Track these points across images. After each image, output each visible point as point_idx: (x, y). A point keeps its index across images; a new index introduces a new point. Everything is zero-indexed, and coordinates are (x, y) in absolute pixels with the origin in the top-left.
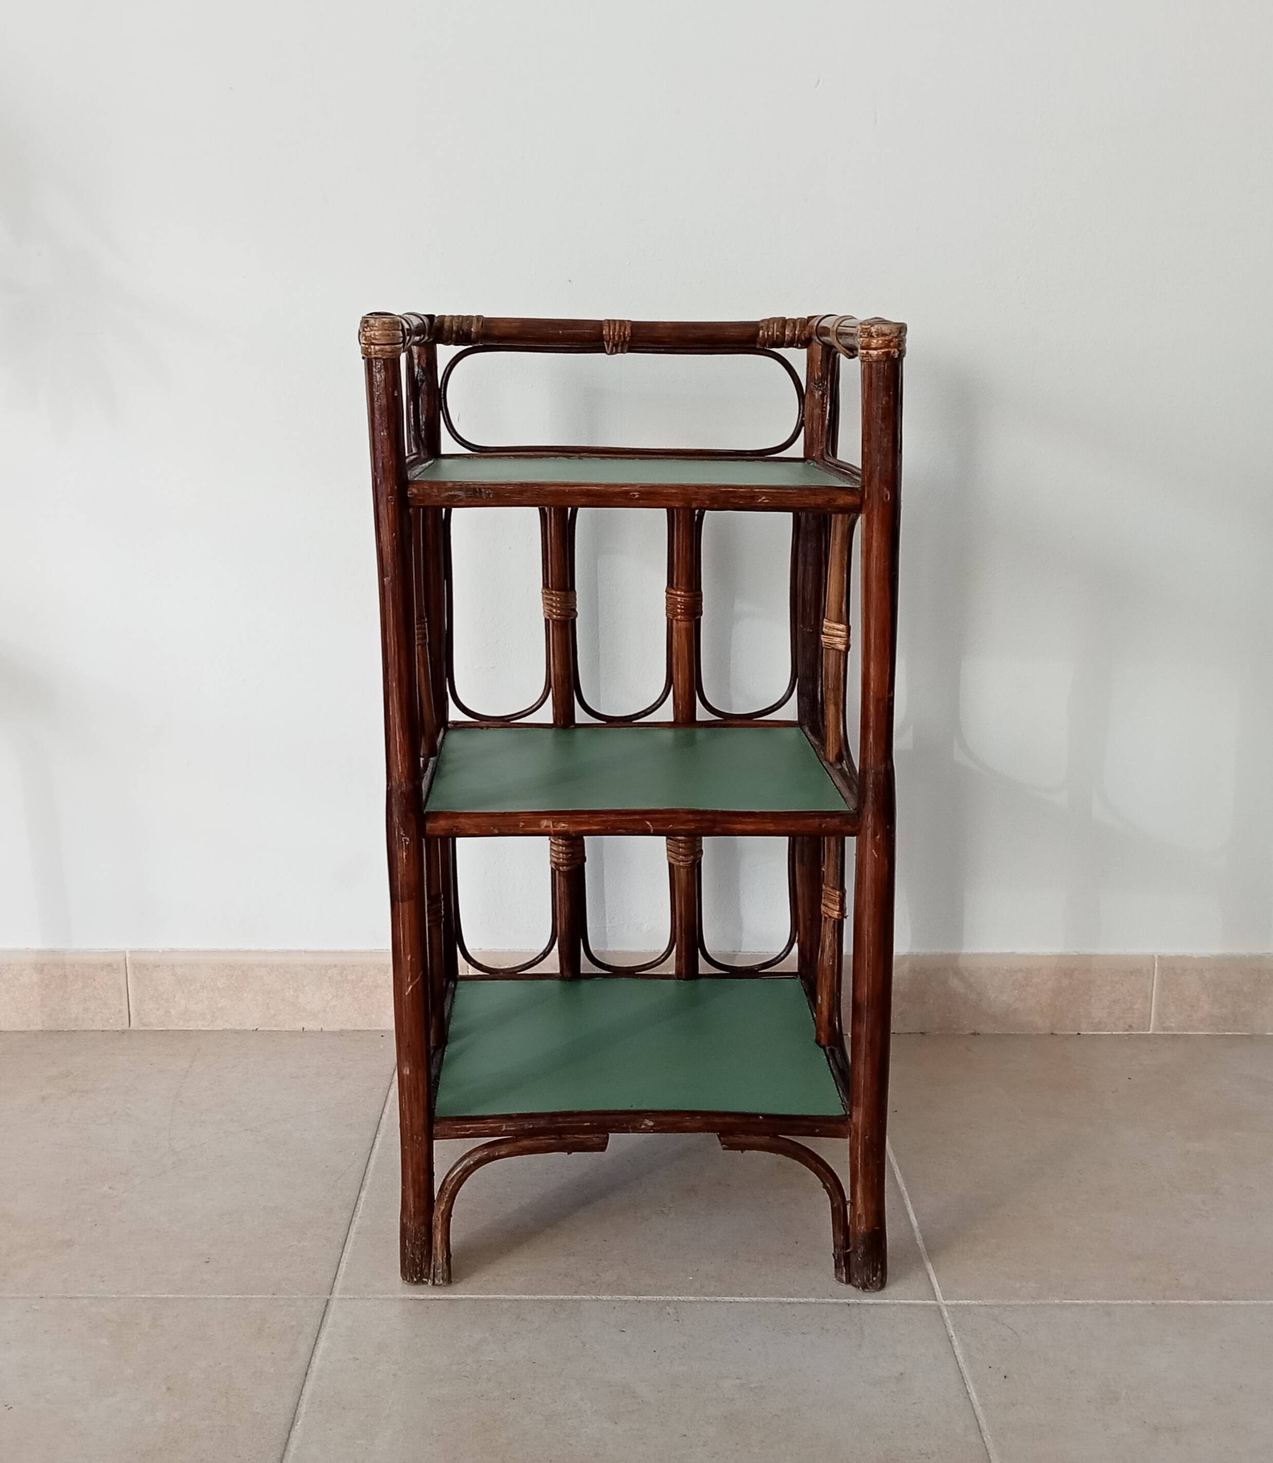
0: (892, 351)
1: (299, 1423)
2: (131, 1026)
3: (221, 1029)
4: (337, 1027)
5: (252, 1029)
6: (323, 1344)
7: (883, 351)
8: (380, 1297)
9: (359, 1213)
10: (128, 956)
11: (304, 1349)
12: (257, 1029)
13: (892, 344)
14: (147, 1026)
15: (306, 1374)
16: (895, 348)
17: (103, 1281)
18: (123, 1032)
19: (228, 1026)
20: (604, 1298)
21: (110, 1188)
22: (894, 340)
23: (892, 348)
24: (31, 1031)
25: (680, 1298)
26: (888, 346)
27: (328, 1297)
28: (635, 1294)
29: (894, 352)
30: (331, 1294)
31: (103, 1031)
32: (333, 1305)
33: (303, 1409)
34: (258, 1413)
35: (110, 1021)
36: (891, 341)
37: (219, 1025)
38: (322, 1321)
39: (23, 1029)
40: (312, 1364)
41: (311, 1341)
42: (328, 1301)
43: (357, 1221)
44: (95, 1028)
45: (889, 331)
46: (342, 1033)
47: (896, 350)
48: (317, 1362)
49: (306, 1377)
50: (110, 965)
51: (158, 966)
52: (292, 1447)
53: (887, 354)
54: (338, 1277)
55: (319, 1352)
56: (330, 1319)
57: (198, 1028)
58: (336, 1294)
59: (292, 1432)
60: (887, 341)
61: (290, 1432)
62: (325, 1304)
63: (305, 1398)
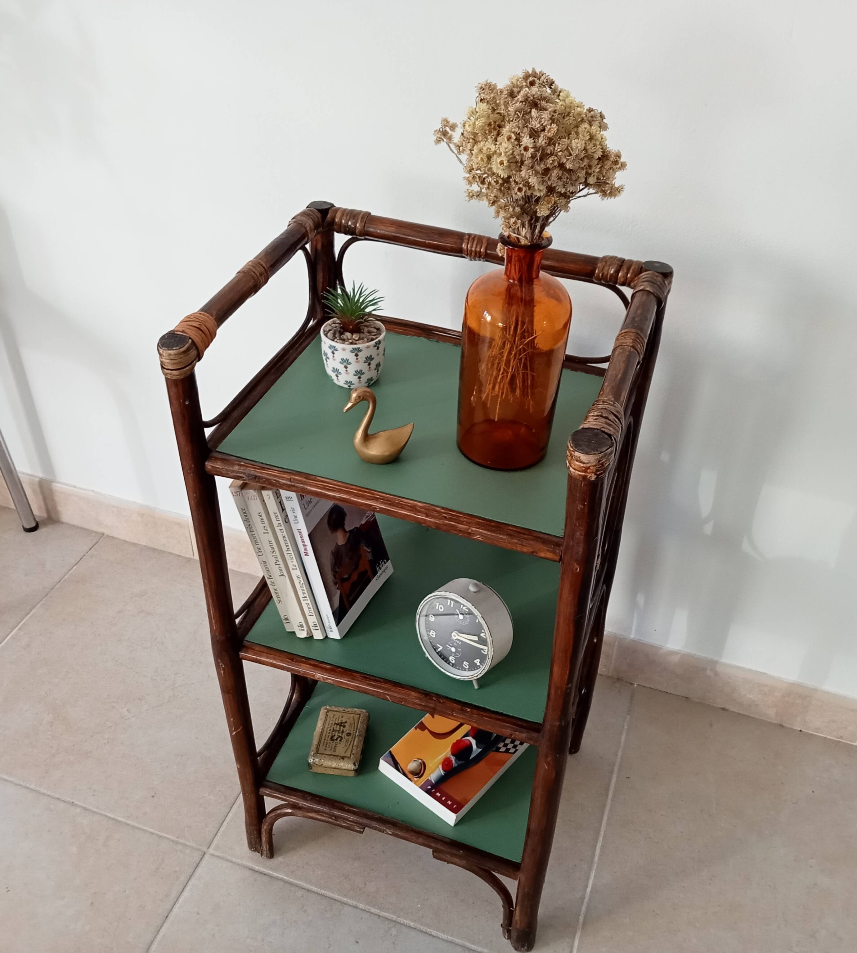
0: (589, 475)
2: (195, 557)
6: (186, 893)
7: (580, 473)
8: (234, 860)
11: (174, 895)
13: (588, 471)
15: (167, 917)
16: (592, 473)
17: (94, 795)
18: (190, 559)
20: (361, 905)
21: (128, 710)
22: (591, 468)
23: (589, 473)
24: (140, 545)
25: (406, 921)
26: (585, 471)
27: (206, 850)
29: (591, 476)
30: (209, 847)
31: (179, 556)
32: (207, 857)
35: (183, 551)
36: (589, 468)
38: (194, 872)
39: (136, 542)
41: (181, 888)
42: (205, 853)
44: (173, 554)
45: (587, 461)
47: (593, 474)
48: (175, 910)
49: (166, 919)
50: (181, 524)
53: (584, 477)
54: (218, 834)
55: (181, 900)
56: (199, 870)
58: (211, 851)
60: (584, 467)
62: (201, 857)
63: (159, 937)
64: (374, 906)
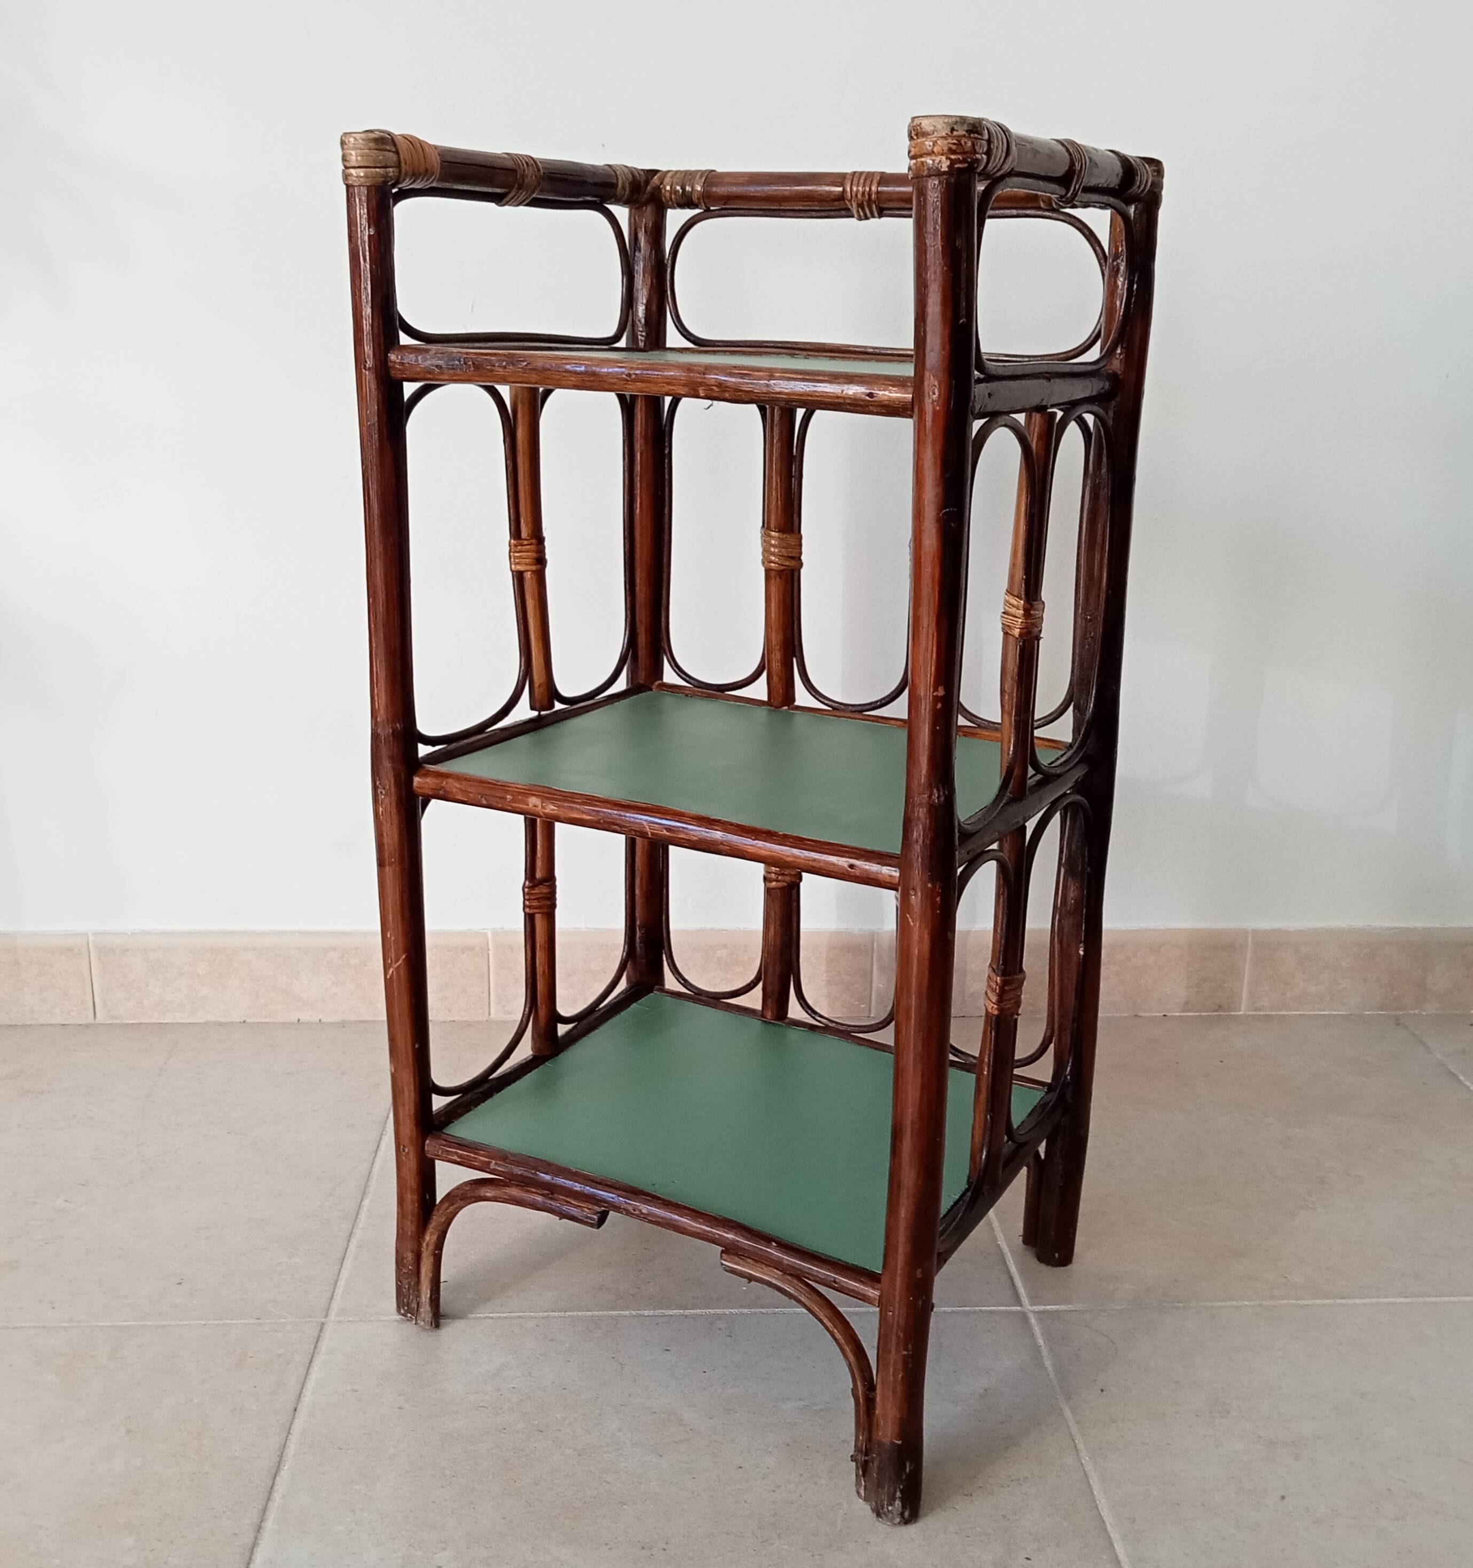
1: (286, 1468)
2: (97, 1019)
3: (202, 1021)
4: (338, 1018)
5: (239, 1021)
6: (316, 1374)
8: (384, 1318)
9: (361, 1223)
10: (91, 938)
11: (293, 1381)
12: (244, 1022)
14: (116, 1018)
15: (295, 1410)
17: (53, 1308)
18: (87, 1026)
19: (212, 1018)
20: (646, 1313)
21: (65, 1201)
25: (732, 1311)
27: (323, 1320)
28: (681, 1308)
30: (326, 1316)
31: (63, 1025)
32: (329, 1328)
33: (291, 1449)
34: (237, 1457)
35: (72, 1013)
37: (200, 1018)
38: (315, 1347)
40: (302, 1399)
41: (302, 1370)
42: (323, 1324)
43: (358, 1233)
44: (54, 1022)
46: (343, 1024)
48: (307, 1396)
49: (294, 1414)
50: (70, 949)
51: (127, 950)
52: (277, 1496)
54: (335, 1297)
55: (310, 1385)
56: (324, 1345)
57: (175, 1021)
58: (333, 1316)
59: (278, 1478)
61: (275, 1478)
62: (319, 1328)
63: (294, 1438)
64: (668, 1308)
